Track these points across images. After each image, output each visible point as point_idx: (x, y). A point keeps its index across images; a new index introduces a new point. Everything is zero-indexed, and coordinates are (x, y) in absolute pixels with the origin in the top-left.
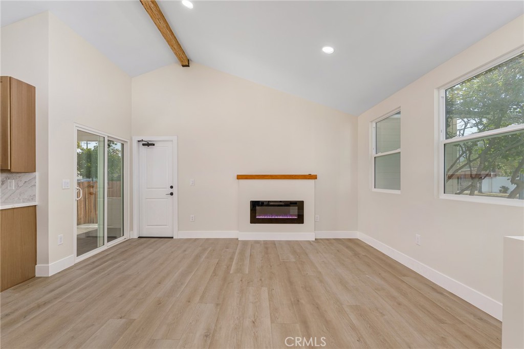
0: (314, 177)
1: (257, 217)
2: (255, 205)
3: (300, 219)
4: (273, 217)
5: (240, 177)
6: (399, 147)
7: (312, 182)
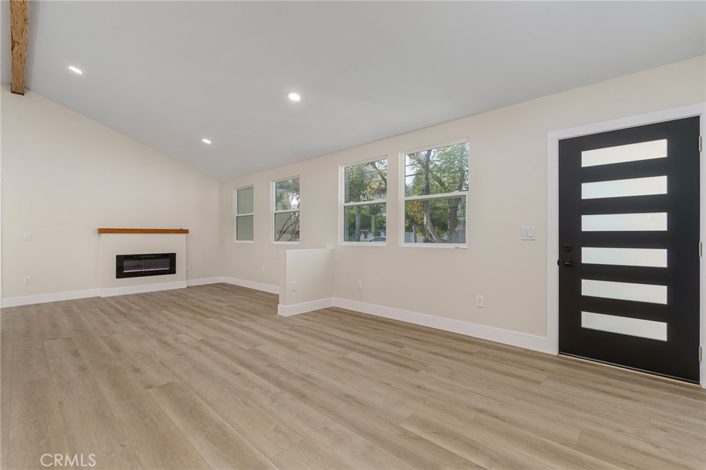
0: (186, 232)
1: (125, 272)
2: (121, 260)
3: (172, 270)
4: (143, 270)
5: (102, 231)
6: (252, 211)
7: (184, 236)
